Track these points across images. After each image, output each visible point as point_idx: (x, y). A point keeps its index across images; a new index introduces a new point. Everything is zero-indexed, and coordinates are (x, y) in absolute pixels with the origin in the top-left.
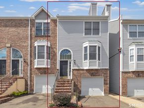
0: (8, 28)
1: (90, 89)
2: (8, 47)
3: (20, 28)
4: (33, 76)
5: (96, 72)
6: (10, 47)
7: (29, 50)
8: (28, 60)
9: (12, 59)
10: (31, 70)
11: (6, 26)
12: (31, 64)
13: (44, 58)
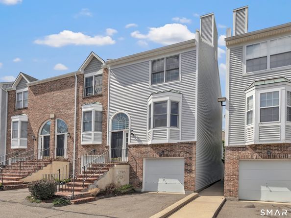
0: (53, 93)
1: (161, 181)
2: (52, 119)
3: (65, 90)
4: (79, 157)
5: (169, 149)
6: (55, 118)
7: (75, 119)
8: (73, 134)
9: (57, 134)
10: (77, 148)
11: (51, 90)
12: (77, 140)
13: (91, 130)
